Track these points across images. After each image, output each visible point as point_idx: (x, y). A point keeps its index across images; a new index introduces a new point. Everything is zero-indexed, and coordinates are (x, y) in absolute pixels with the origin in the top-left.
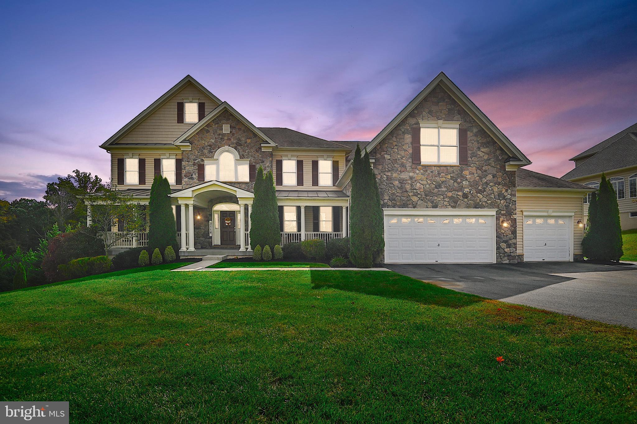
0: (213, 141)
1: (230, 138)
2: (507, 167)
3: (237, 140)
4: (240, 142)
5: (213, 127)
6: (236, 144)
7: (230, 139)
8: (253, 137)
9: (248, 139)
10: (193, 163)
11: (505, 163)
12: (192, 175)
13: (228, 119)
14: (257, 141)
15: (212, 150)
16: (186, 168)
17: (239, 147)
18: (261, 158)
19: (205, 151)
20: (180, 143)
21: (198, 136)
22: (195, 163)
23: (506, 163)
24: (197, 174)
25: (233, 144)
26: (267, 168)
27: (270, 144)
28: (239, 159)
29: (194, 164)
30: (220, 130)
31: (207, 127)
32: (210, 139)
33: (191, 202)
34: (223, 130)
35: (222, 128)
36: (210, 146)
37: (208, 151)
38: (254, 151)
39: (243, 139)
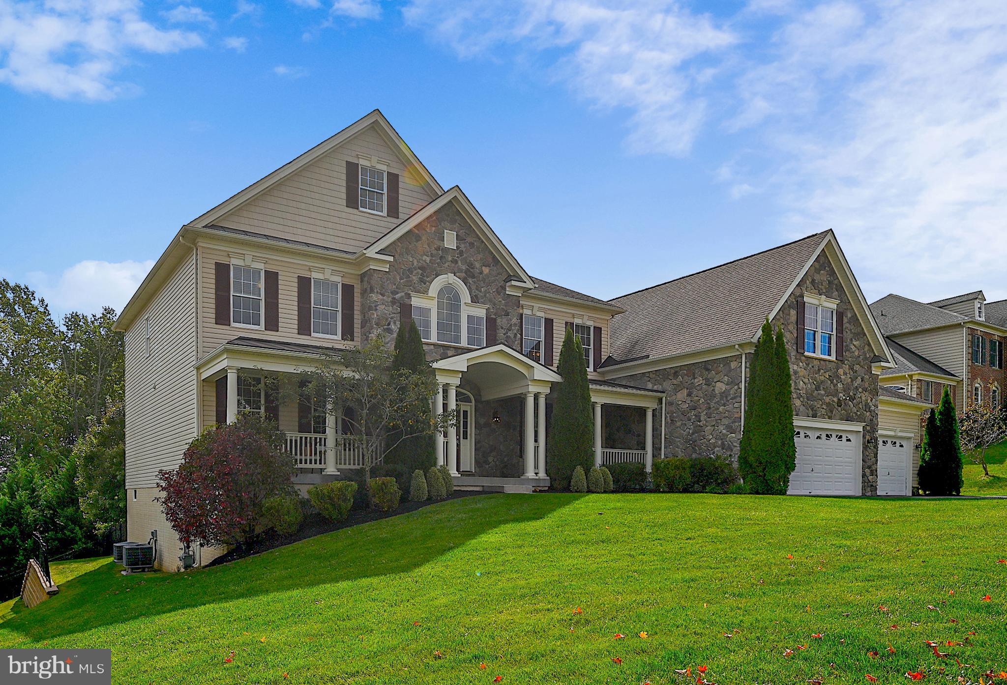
0: (428, 259)
1: (457, 259)
2: (873, 369)
3: (468, 266)
4: (472, 270)
5: (426, 231)
6: (466, 273)
7: (456, 262)
8: (493, 265)
9: (484, 266)
10: (390, 299)
11: (871, 363)
12: (389, 324)
13: (453, 222)
14: (498, 274)
15: (425, 278)
16: (378, 308)
17: (470, 280)
18: (504, 307)
19: (414, 278)
20: (376, 253)
21: (401, 244)
22: (394, 298)
23: (873, 363)
24: (398, 323)
25: (460, 271)
26: (513, 328)
27: (525, 282)
28: (470, 302)
29: (394, 301)
30: (439, 240)
31: (417, 230)
32: (422, 256)
33: (456, 381)
34: (444, 241)
35: (444, 236)
36: (422, 268)
37: (418, 279)
38: (494, 292)
39: (477, 265)
